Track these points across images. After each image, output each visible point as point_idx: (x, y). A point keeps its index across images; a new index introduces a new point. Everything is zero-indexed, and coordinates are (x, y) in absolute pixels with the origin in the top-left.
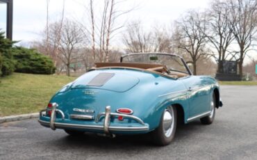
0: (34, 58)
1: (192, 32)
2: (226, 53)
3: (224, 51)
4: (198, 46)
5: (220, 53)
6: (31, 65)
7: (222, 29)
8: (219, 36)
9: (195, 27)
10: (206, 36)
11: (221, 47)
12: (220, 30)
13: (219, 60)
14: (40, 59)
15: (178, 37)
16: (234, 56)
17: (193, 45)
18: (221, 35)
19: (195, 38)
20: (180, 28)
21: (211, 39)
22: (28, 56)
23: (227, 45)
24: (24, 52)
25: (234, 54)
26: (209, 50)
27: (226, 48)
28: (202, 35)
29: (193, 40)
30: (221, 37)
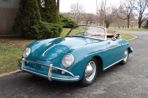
0: (69, 21)
1: (128, 5)
2: (143, 14)
3: (142, 14)
4: (130, 12)
5: (140, 14)
6: (69, 24)
7: (142, 3)
8: (140, 7)
9: (129, 3)
10: (134, 7)
11: (141, 12)
12: (140, 4)
13: (139, 18)
14: (72, 22)
15: (121, 8)
16: (146, 16)
17: (128, 11)
18: (141, 6)
19: (129, 8)
20: (122, 3)
21: (136, 8)
22: (67, 20)
23: (143, 11)
24: (65, 19)
25: (147, 15)
26: (135, 13)
27: (143, 12)
28: (132, 6)
29: (128, 9)
30: (141, 7)
